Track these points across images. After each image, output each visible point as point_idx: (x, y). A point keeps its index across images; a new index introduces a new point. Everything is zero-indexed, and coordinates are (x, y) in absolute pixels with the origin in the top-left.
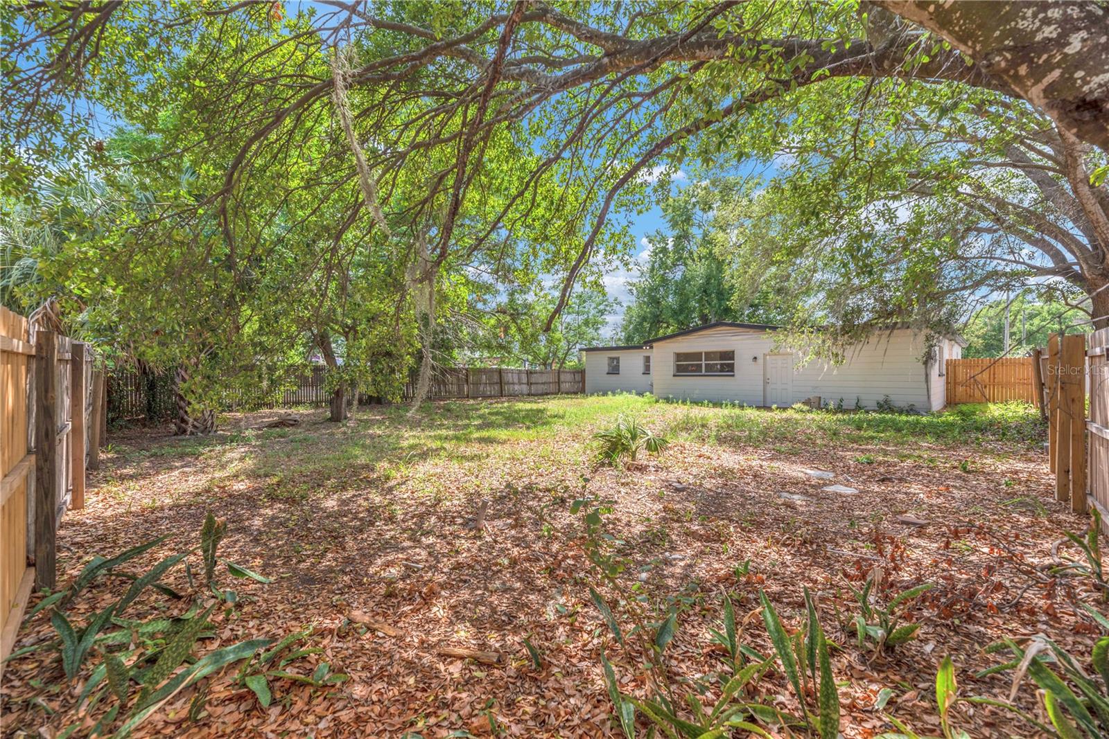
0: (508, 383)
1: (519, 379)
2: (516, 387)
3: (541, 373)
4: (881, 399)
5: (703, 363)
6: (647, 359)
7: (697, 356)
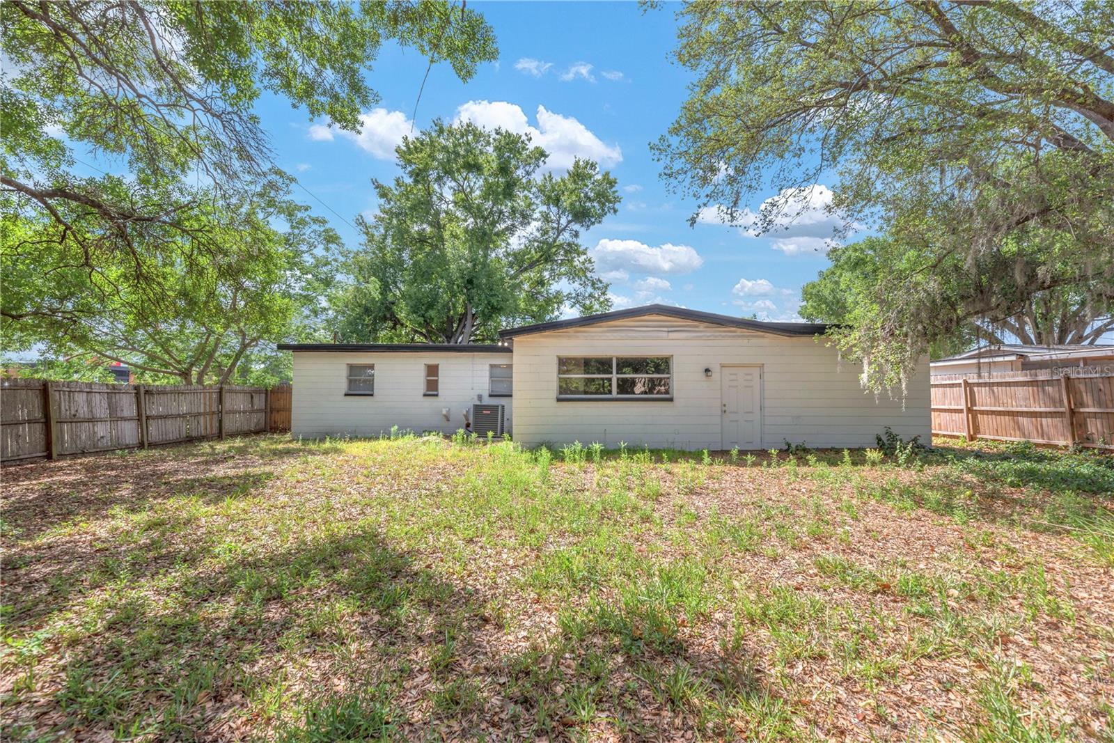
0: (74, 420)
1: (112, 407)
2: (101, 430)
3: (176, 392)
4: (881, 432)
5: (615, 377)
6: (432, 370)
7: (603, 365)
